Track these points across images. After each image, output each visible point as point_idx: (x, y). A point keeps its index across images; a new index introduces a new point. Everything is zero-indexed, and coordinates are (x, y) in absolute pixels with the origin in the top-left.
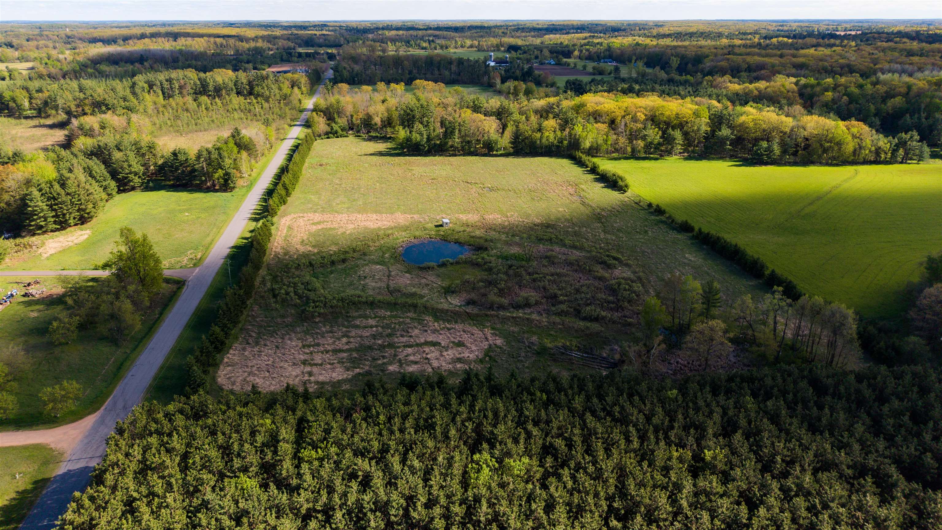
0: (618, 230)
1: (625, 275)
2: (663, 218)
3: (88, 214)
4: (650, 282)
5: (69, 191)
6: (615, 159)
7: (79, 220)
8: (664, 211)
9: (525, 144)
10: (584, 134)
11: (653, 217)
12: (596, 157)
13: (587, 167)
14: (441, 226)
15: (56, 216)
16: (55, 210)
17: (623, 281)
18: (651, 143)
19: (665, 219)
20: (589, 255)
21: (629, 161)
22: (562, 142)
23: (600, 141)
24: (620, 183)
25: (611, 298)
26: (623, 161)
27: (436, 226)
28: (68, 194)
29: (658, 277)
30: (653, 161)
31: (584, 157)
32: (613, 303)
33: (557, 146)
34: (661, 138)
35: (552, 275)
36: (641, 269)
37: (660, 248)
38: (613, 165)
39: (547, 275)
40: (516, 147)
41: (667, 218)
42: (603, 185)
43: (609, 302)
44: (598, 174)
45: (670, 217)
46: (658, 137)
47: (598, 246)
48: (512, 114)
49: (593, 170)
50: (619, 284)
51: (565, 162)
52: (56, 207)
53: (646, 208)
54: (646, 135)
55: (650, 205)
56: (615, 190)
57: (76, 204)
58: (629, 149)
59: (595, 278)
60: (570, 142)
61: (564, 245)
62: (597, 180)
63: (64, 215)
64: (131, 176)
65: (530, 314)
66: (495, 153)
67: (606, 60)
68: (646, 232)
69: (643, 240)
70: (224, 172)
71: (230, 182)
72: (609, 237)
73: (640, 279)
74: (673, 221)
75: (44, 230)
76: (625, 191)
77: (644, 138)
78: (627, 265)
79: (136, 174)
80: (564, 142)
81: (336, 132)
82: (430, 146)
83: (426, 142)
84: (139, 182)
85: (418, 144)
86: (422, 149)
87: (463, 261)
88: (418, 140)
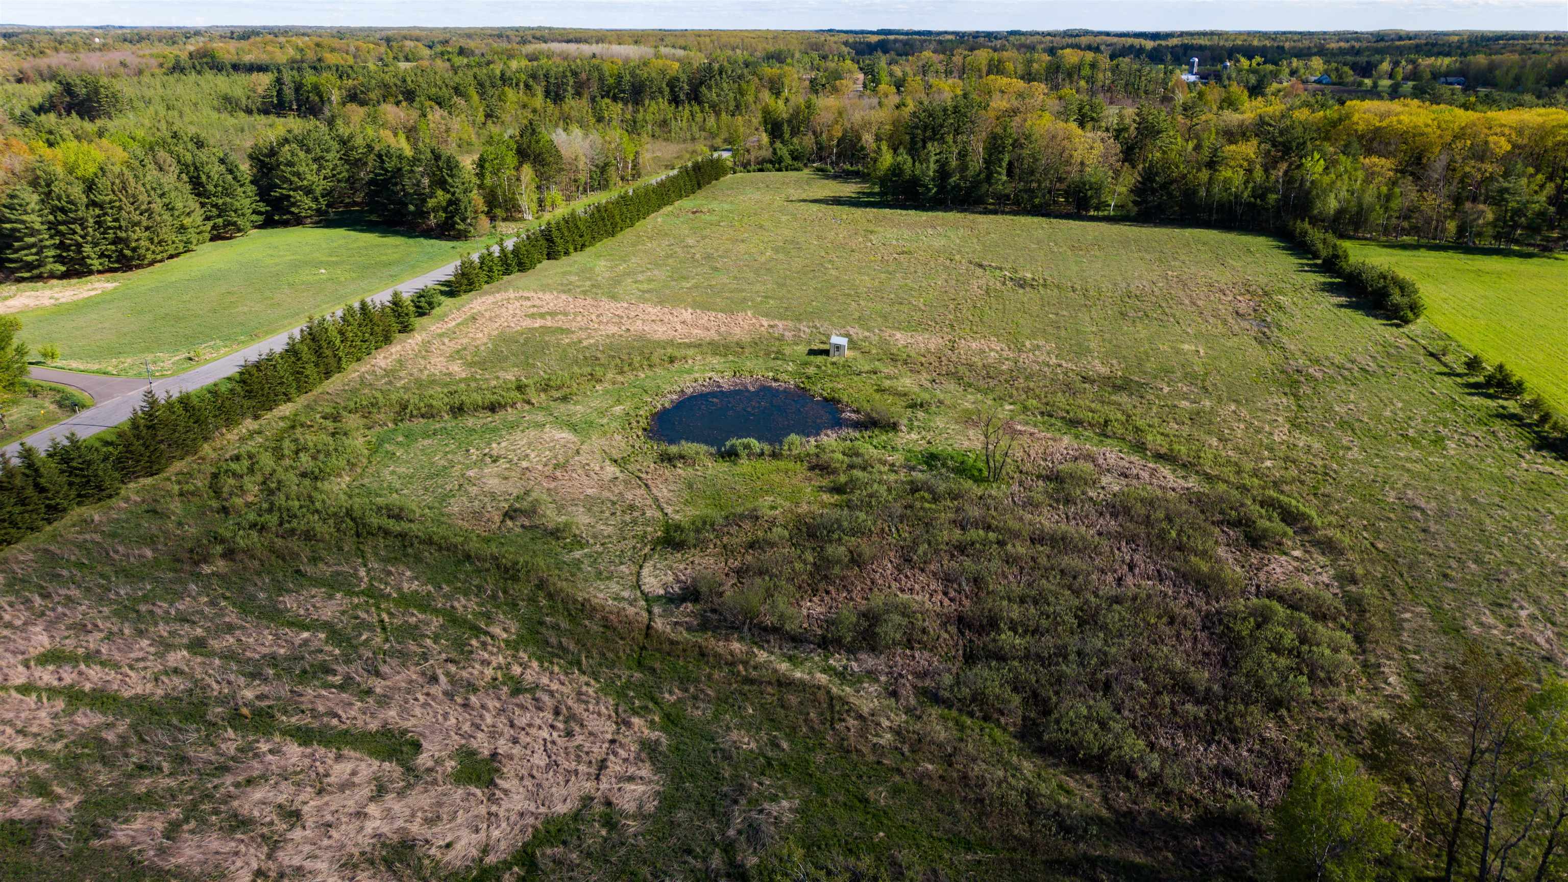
0: (1344, 425)
1: (1305, 583)
2: (1512, 406)
3: (134, 250)
4: (1397, 628)
5: (99, 198)
6: (1404, 247)
7: (117, 261)
8: (1520, 384)
9: (1170, 195)
10: (1326, 180)
11: (1477, 400)
12: (1350, 238)
13: (1316, 256)
14: (826, 352)
15: (62, 246)
16: (59, 233)
17: (1280, 610)
18: (1518, 212)
19: (1518, 411)
20: (1206, 488)
21: (1443, 254)
22: (1263, 197)
23: (1369, 198)
24: (1396, 297)
25: (1201, 677)
26: (1423, 252)
27: (812, 352)
28: (94, 204)
29: (1436, 610)
30: (1516, 261)
31: (1316, 235)
32: (1206, 698)
33: (1249, 204)
34: (1551, 201)
35: (1036, 539)
36: (1378, 571)
37: (1474, 502)
38: (1393, 260)
39: (1016, 535)
40: (1144, 201)
41: (1524, 406)
42: (1343, 300)
43: (1188, 689)
44: (1338, 273)
45: (1536, 404)
46: (1542, 198)
47: (1249, 466)
48: (1159, 132)
49: (1330, 265)
50: (1263, 619)
51: (1260, 243)
52: (62, 228)
53: (1461, 370)
54: (1507, 190)
55: (1473, 364)
56: (1376, 317)
57: (110, 228)
58: (1451, 226)
59: (1185, 577)
60: (1286, 196)
61: (1140, 447)
62: (1331, 289)
63: (79, 246)
64: (298, 196)
65: (855, 681)
66: (1092, 213)
67: (1450, 79)
68: (1439, 441)
69: (1418, 467)
70: (449, 196)
71: (457, 219)
72: (1302, 440)
73: (1356, 604)
74: (1545, 418)
75: (36, 272)
76: (1407, 322)
77: (1498, 199)
78: (1329, 547)
79: (308, 191)
80: (1269, 196)
81: (780, 160)
82: (942, 188)
83: (933, 179)
84: (310, 208)
85: (915, 182)
86: (922, 194)
87: (795, 452)
88: (917, 172)
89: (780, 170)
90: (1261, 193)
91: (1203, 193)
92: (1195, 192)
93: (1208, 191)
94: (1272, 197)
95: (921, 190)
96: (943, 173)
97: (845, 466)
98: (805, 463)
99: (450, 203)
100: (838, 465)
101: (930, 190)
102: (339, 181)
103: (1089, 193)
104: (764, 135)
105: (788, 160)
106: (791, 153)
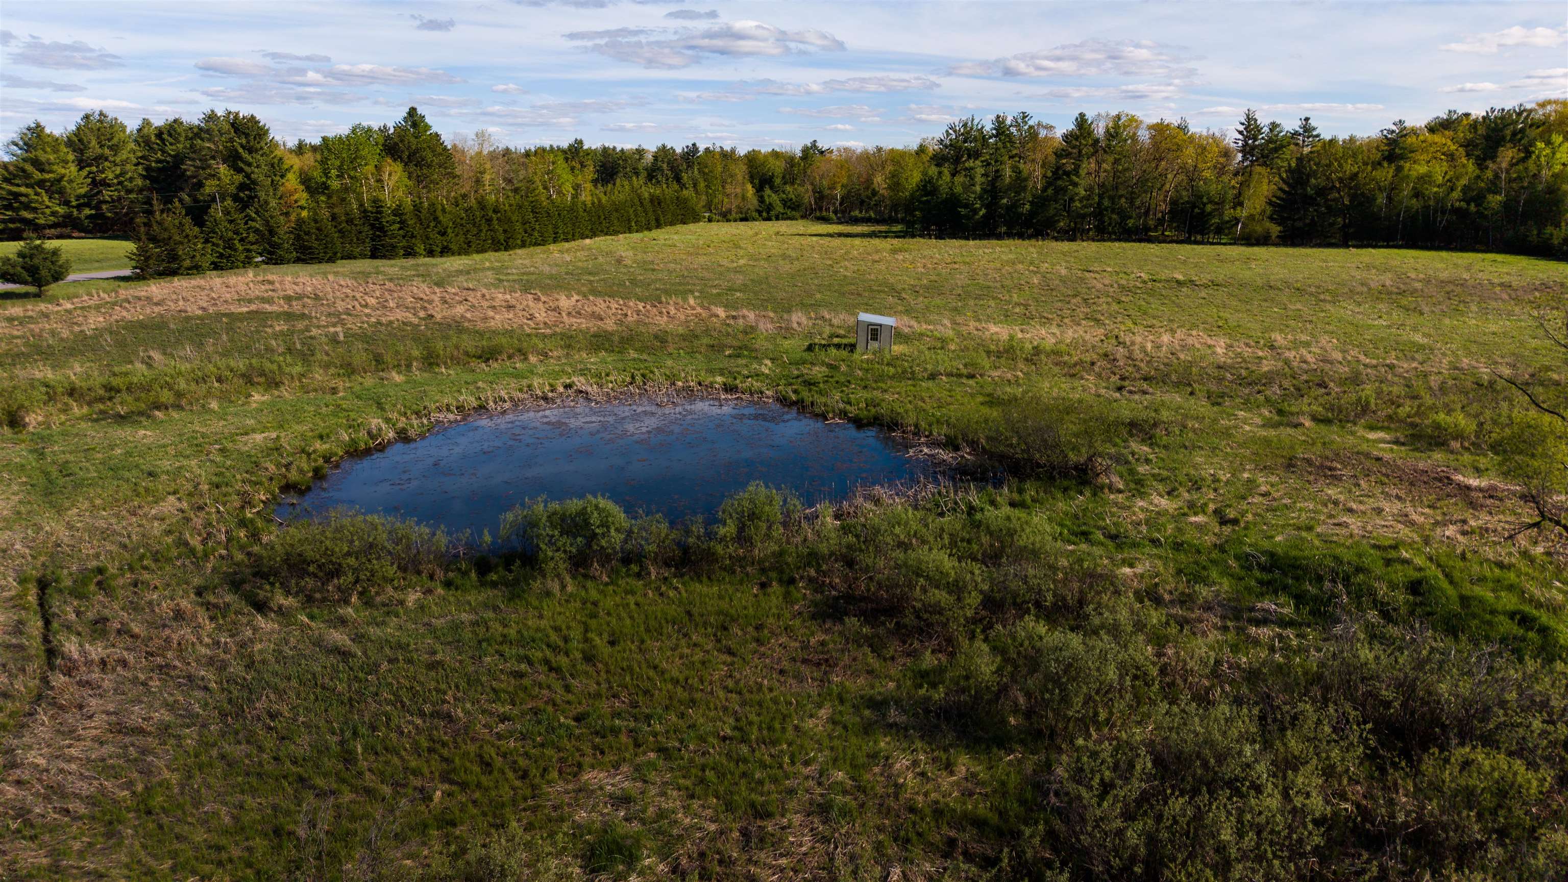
14: (848, 348)
27: (817, 347)
80: (1490, 197)
81: (770, 208)
82: (992, 206)
83: (981, 198)
84: (54, 214)
85: (953, 202)
86: (967, 217)
87: (763, 549)
88: (958, 189)
89: (769, 219)
90: (1474, 195)
91: (1381, 199)
92: (1371, 200)
93: (1389, 198)
94: (1495, 200)
95: (963, 211)
96: (993, 190)
97: (973, 600)
98: (802, 589)
99: (242, 187)
100: (940, 596)
101: (975, 211)
102: (129, 191)
103: (1209, 208)
104: (749, 187)
105: (779, 208)
106: (784, 202)
